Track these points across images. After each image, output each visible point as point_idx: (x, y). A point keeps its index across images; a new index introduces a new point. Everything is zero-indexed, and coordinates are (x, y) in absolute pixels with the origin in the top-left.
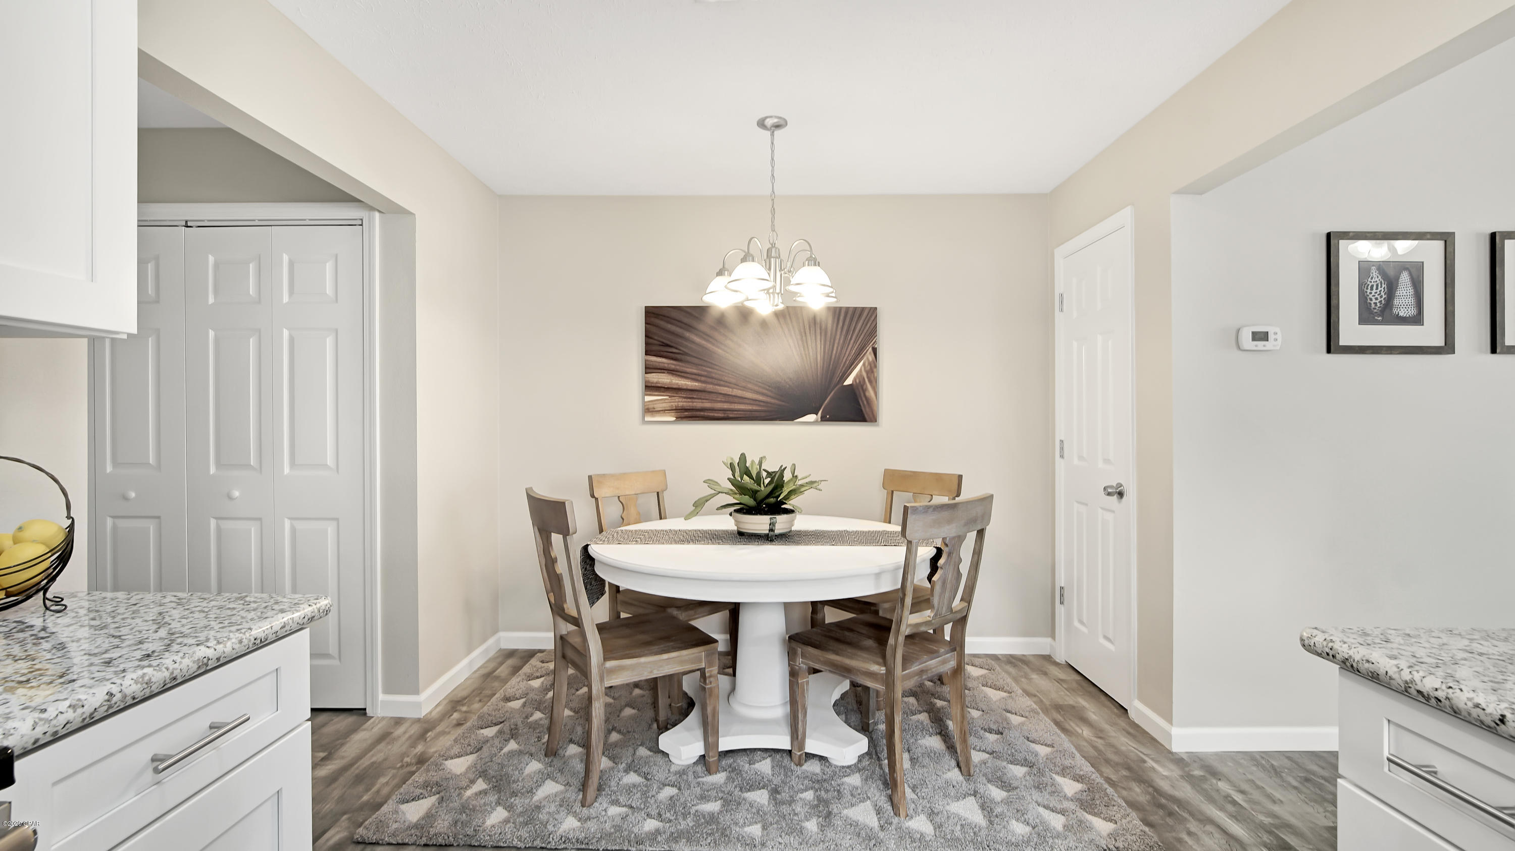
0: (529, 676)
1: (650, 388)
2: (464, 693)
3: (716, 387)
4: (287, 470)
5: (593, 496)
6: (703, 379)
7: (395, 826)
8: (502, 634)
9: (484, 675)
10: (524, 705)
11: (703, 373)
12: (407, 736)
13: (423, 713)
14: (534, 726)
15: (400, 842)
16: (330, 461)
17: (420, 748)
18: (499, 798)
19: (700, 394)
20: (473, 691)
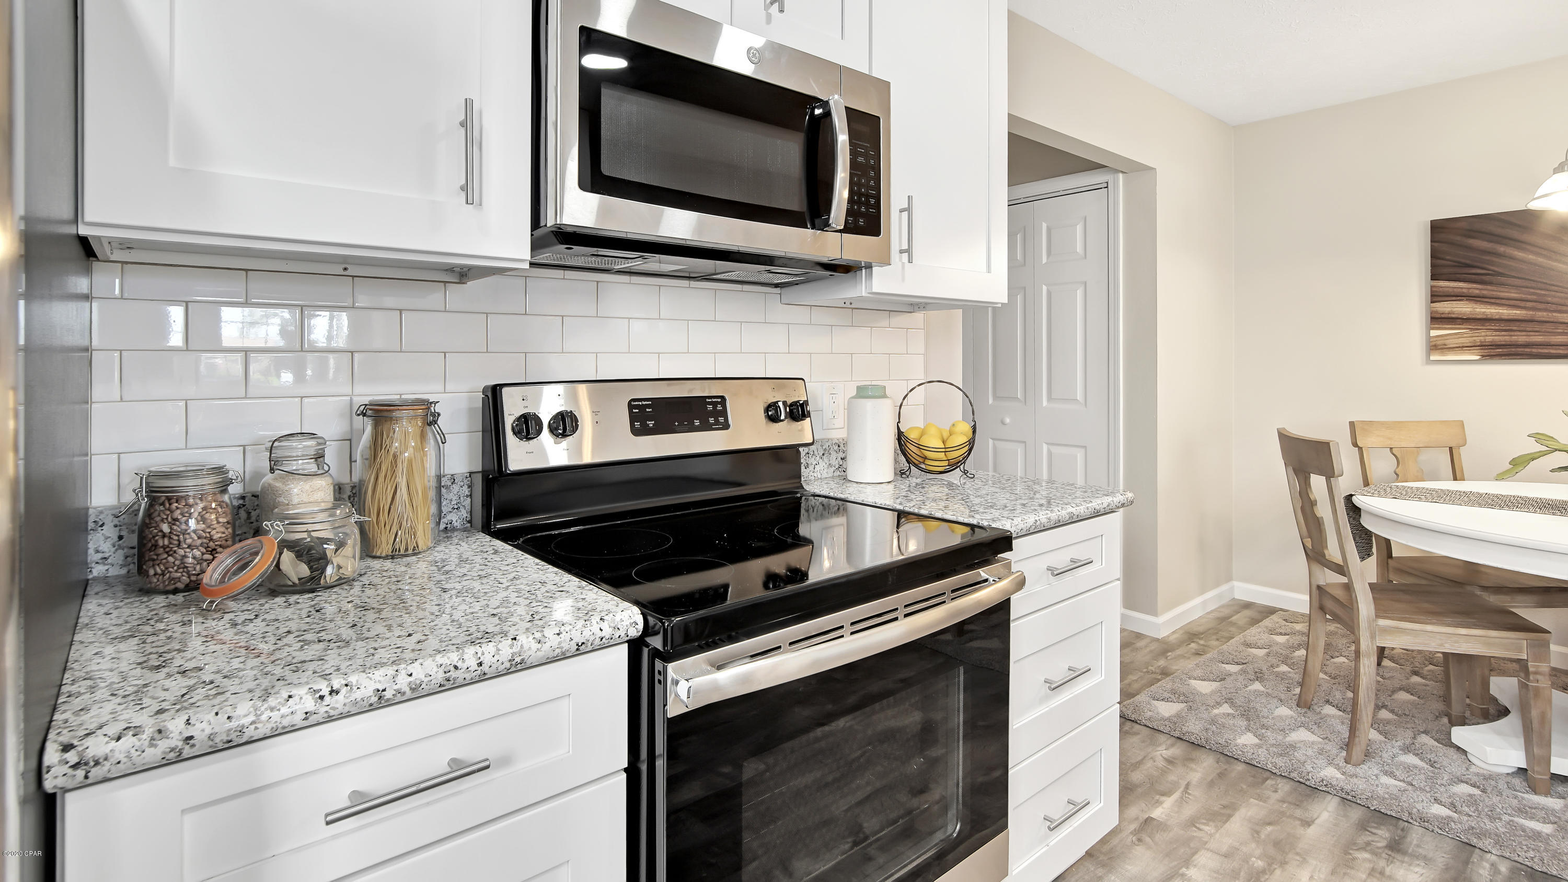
0: (1271, 630)
1: (1437, 320)
2: (1201, 629)
3: (1554, 314)
4: (1045, 403)
5: (1355, 444)
6: (1529, 304)
7: (1150, 713)
8: (1236, 584)
9: (1218, 618)
10: (1268, 655)
11: (1529, 297)
12: (1148, 649)
13: (1162, 634)
14: (1282, 677)
15: (1156, 727)
16: (1080, 396)
17: (1162, 663)
18: (1249, 725)
19: (1523, 325)
20: (1209, 629)
